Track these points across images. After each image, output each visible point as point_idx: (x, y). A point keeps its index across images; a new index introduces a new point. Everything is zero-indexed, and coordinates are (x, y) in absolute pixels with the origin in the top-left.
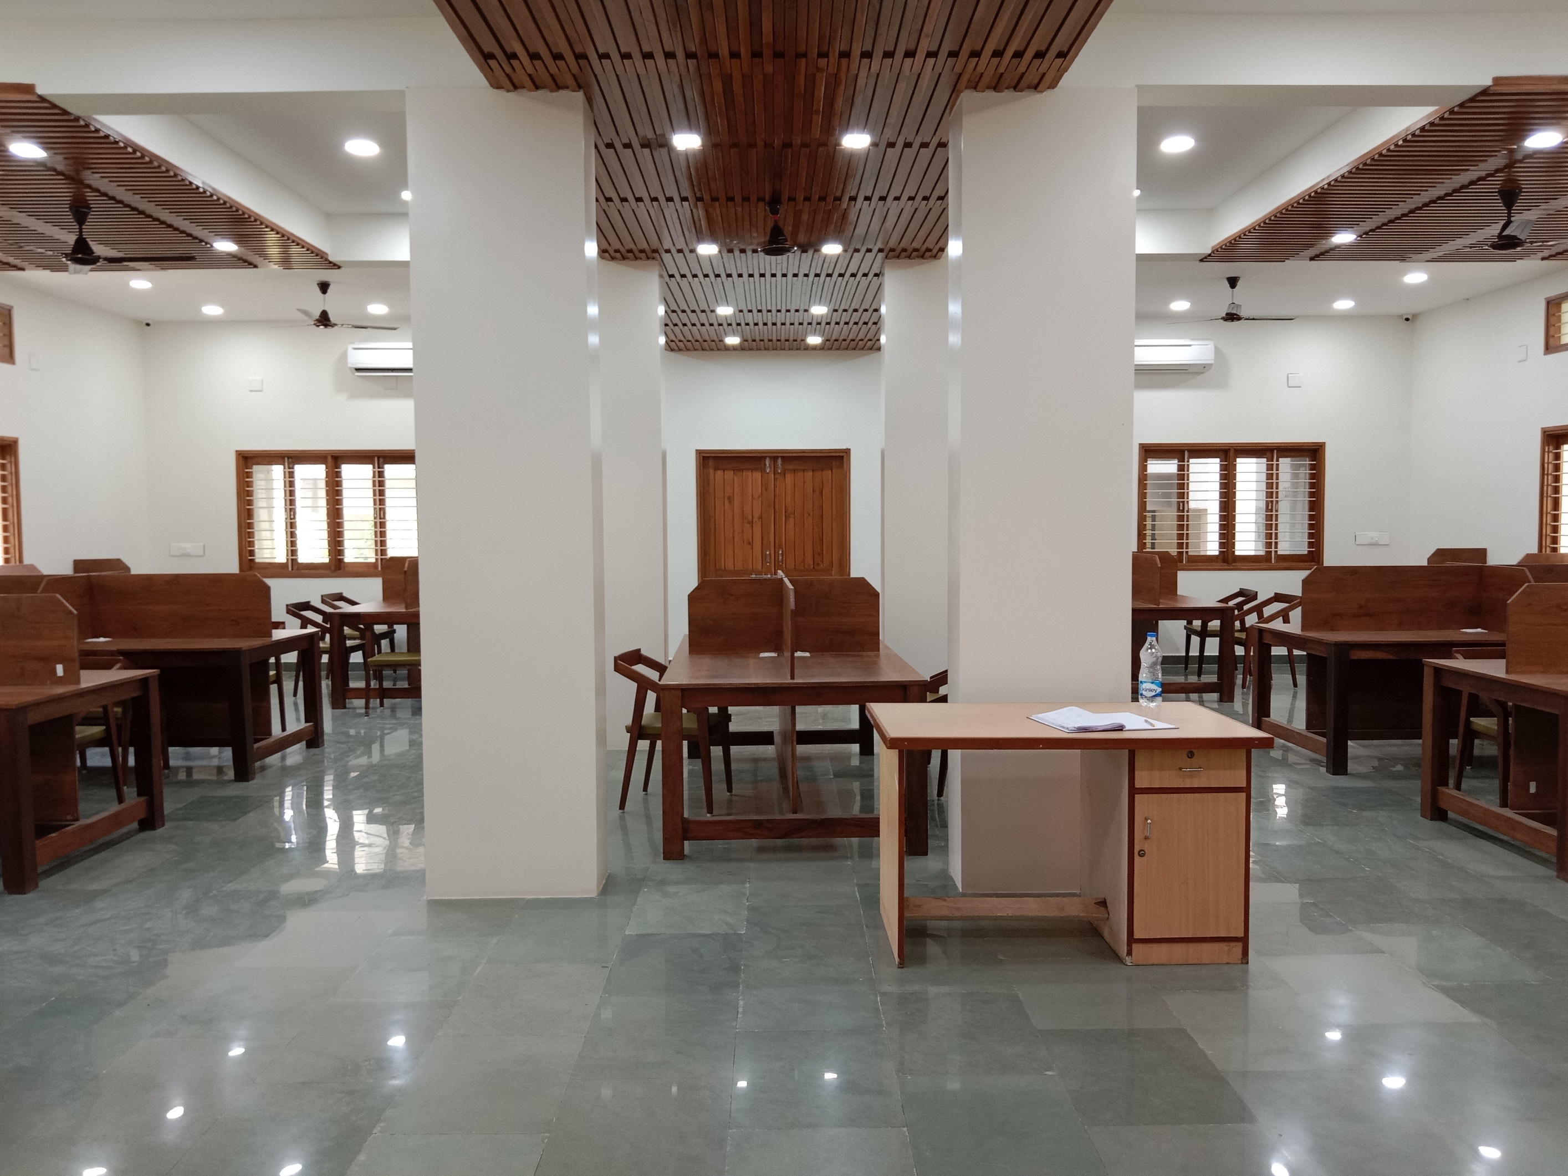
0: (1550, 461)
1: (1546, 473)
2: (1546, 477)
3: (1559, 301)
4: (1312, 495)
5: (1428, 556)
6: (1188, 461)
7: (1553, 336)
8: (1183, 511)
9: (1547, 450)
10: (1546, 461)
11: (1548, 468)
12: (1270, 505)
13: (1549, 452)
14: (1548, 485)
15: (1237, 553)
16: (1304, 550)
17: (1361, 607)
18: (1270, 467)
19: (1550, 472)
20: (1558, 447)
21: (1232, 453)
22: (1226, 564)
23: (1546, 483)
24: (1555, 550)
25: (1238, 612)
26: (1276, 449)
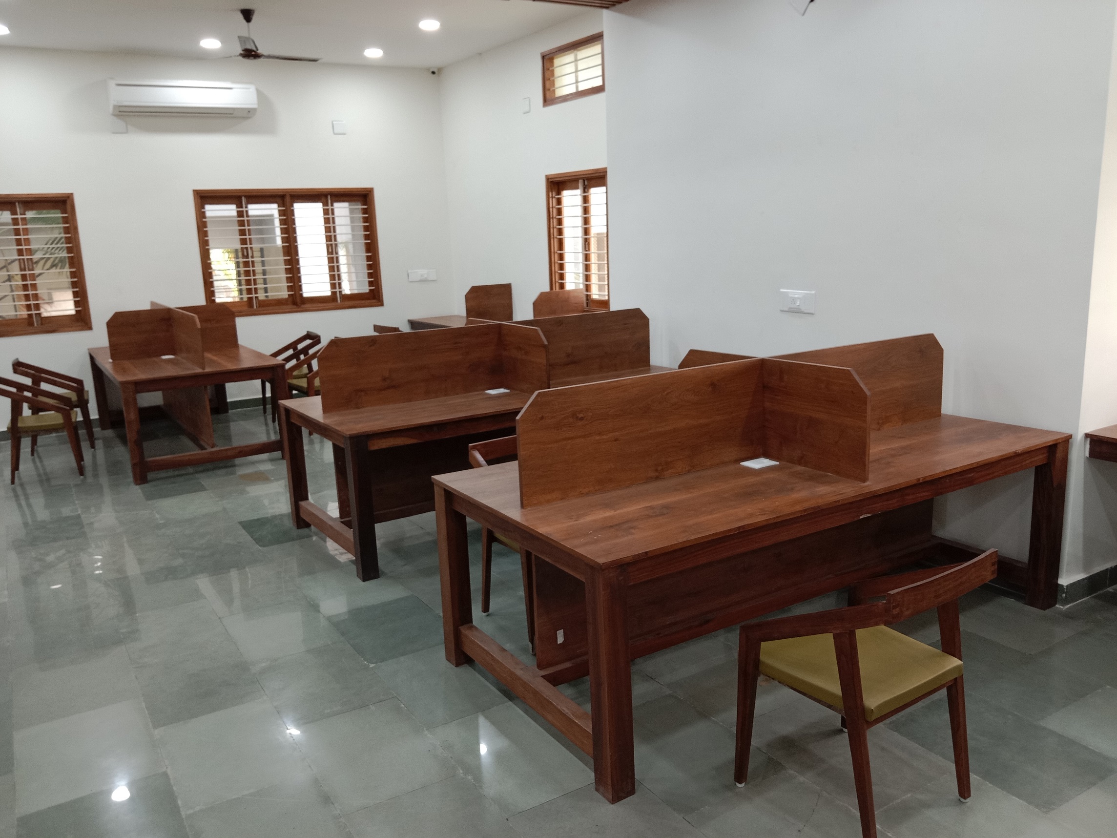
0: (554, 205)
1: (551, 216)
2: (551, 220)
3: (551, 55)
4: (367, 237)
5: (465, 293)
6: (246, 207)
7: (549, 90)
8: (247, 257)
9: (551, 196)
10: (551, 206)
11: (553, 212)
12: (330, 248)
13: (552, 197)
14: (553, 228)
15: (305, 295)
16: (365, 289)
17: (385, 379)
18: (326, 212)
19: (554, 216)
20: (559, 193)
21: (288, 199)
22: (295, 307)
23: (552, 226)
24: (562, 286)
25: (305, 356)
26: (329, 194)
